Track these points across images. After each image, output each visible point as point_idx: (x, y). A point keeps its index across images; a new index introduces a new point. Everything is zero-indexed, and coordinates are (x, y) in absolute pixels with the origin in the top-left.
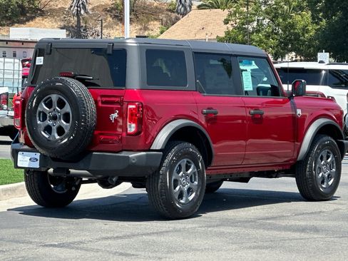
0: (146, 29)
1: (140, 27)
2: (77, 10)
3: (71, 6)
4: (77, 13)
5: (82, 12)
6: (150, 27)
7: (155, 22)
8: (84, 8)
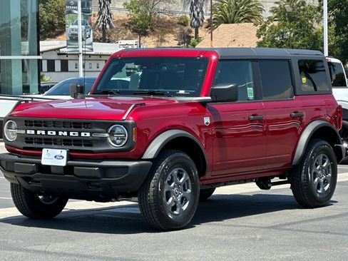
0: (162, 41)
1: (157, 39)
2: (103, 25)
3: (97, 22)
4: (103, 28)
5: (108, 26)
6: (166, 39)
7: (171, 35)
8: (109, 23)
